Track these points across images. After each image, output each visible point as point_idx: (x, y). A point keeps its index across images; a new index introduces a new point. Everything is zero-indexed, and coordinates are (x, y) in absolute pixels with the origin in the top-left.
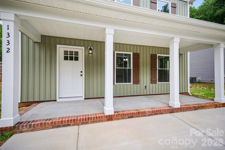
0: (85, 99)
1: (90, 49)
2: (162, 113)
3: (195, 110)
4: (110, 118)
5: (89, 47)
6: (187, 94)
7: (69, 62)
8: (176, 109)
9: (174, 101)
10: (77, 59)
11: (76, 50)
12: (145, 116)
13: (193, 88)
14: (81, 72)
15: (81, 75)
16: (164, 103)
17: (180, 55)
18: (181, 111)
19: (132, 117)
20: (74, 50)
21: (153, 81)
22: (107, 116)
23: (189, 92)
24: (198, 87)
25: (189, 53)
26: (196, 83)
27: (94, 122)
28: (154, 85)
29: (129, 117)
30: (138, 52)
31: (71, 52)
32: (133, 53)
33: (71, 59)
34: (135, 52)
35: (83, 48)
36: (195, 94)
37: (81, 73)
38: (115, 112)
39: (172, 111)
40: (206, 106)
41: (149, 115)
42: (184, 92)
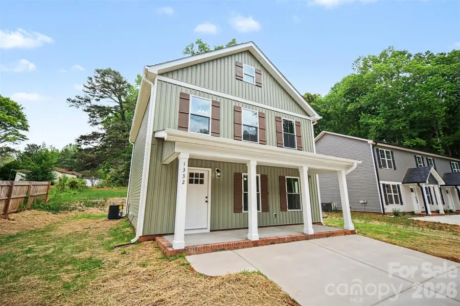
0: (211, 231)
1: (218, 171)
2: (299, 240)
3: (327, 237)
4: (256, 244)
5: (216, 169)
6: (320, 223)
7: (194, 185)
8: (310, 235)
9: (308, 228)
10: (202, 182)
11: (202, 172)
12: (284, 242)
13: (328, 218)
14: (206, 197)
15: (206, 201)
16: (298, 232)
17: (309, 177)
18: (315, 238)
19: (274, 243)
20: (199, 172)
21: (283, 209)
22: (253, 241)
23: (322, 221)
24: (334, 218)
25: (317, 175)
26: (331, 211)
27: (243, 247)
28: (284, 212)
29: (271, 244)
30: (266, 174)
31: (197, 175)
32: (261, 175)
33: (197, 182)
34: (263, 173)
35: (210, 170)
36: (329, 224)
37: (206, 199)
38: (260, 239)
39: (307, 237)
40: (336, 233)
41: (288, 242)
42: (316, 222)
